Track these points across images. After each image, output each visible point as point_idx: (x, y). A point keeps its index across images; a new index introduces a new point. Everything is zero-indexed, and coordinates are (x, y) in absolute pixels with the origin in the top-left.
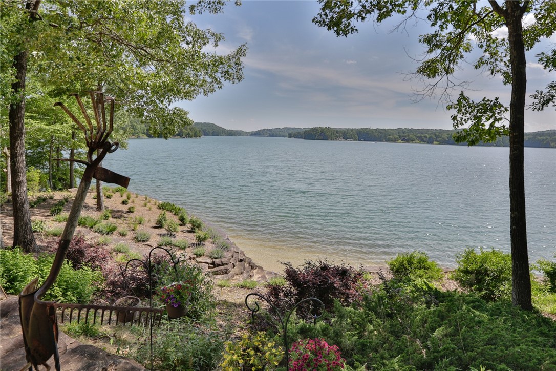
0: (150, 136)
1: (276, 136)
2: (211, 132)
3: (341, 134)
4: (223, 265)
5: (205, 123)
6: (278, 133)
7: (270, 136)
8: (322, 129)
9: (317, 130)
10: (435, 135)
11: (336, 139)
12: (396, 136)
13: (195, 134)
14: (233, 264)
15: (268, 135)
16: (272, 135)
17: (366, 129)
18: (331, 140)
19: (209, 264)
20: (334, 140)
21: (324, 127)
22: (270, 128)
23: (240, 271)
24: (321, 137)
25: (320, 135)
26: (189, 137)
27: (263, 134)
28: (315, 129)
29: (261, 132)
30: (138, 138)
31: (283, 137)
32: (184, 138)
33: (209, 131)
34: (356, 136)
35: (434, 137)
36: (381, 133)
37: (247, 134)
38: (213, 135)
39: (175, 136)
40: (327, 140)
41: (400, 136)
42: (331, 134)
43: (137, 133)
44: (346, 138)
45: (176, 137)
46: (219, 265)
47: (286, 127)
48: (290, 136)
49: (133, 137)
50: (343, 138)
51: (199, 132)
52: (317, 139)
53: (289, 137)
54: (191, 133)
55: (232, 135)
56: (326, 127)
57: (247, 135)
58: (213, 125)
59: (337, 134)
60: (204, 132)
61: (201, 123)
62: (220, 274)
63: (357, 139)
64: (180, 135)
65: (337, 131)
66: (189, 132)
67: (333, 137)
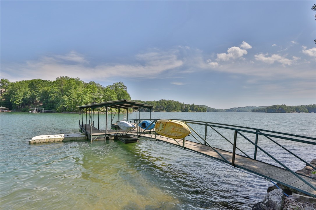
0: (182, 111)
3: (294, 109)
6: (242, 110)
7: (238, 111)
8: (280, 106)
13: (204, 110)
18: (288, 113)
20: (290, 113)
25: (279, 110)
26: (201, 112)
27: (234, 111)
28: (275, 106)
30: (178, 112)
31: (246, 112)
32: (198, 112)
37: (223, 111)
39: (194, 111)
42: (287, 109)
43: (177, 110)
48: (253, 111)
49: (175, 111)
50: (297, 112)
51: (206, 109)
52: (277, 112)
55: (216, 112)
56: (283, 105)
59: (291, 109)
63: (308, 112)
64: (196, 111)
65: (290, 107)
66: (200, 109)
67: (289, 111)
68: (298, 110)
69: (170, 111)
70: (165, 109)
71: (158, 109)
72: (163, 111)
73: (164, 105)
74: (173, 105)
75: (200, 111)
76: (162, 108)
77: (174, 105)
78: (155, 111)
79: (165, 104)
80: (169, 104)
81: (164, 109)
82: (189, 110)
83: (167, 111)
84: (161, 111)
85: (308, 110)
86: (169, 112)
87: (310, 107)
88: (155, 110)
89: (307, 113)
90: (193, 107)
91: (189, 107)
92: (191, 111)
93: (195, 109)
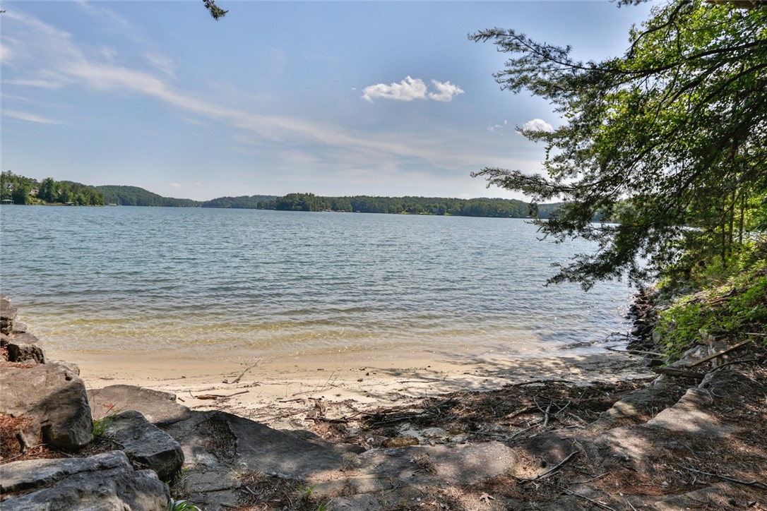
1: (242, 208)
2: (135, 199)
3: (329, 204)
5: (125, 187)
6: (245, 202)
8: (301, 196)
9: (294, 197)
10: (446, 204)
11: (321, 210)
12: (400, 206)
13: (92, 200)
15: (230, 205)
16: (237, 206)
17: (363, 196)
18: (314, 211)
20: (318, 211)
21: (304, 193)
22: (234, 196)
24: (299, 207)
25: (299, 204)
26: (80, 204)
27: (223, 204)
28: (290, 196)
29: (219, 202)
31: (252, 208)
32: (70, 205)
34: (350, 206)
35: (445, 207)
36: (383, 202)
38: (138, 205)
39: (53, 202)
40: (308, 210)
41: (404, 206)
42: (314, 203)
44: (335, 209)
45: (55, 204)
47: (257, 194)
50: (331, 209)
51: (101, 197)
54: (84, 199)
56: (307, 194)
57: (198, 206)
58: (140, 190)
59: (323, 204)
61: (119, 187)
64: (62, 200)
65: (323, 199)
66: (79, 197)
67: (317, 207)
68: (335, 205)
75: (80, 202)
82: (31, 199)
87: (357, 201)
89: (350, 212)
90: (48, 188)
91: (28, 188)
92: (39, 201)
93: (56, 195)
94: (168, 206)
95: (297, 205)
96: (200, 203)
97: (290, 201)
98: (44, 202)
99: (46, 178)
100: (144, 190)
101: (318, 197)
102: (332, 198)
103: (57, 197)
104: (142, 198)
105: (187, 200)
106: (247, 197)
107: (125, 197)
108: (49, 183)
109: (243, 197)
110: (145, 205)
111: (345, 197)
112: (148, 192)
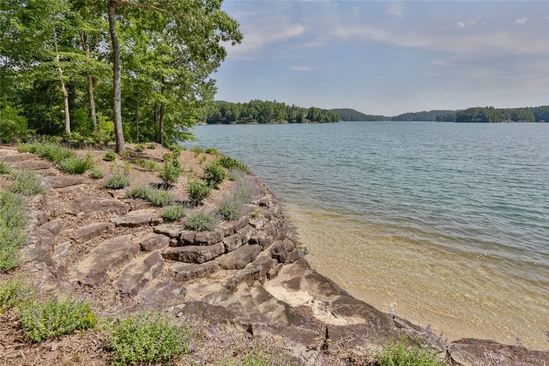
0: (290, 121)
1: (421, 121)
2: (350, 117)
3: (508, 115)
4: (197, 243)
5: (344, 109)
6: (424, 116)
8: (481, 110)
9: (474, 111)
11: (501, 121)
13: (333, 119)
14: (225, 246)
15: (412, 119)
16: (417, 120)
18: (494, 122)
19: (172, 238)
20: (497, 122)
21: (484, 107)
22: (415, 112)
23: (234, 263)
24: (479, 119)
25: (478, 117)
26: (327, 122)
27: (406, 119)
28: (471, 110)
29: (403, 117)
30: (281, 123)
32: (322, 122)
33: (348, 117)
34: (532, 116)
38: (351, 121)
39: (314, 121)
40: (488, 122)
42: (494, 115)
43: (280, 119)
44: (515, 120)
46: (187, 243)
48: (438, 119)
49: (276, 123)
50: (511, 120)
51: (337, 117)
53: (436, 121)
54: (328, 118)
55: (371, 120)
56: (487, 107)
57: (388, 120)
58: (352, 111)
59: (502, 115)
60: (343, 118)
62: (182, 261)
63: (534, 120)
64: (318, 120)
65: (503, 111)
66: (326, 117)
67: (496, 118)
68: (515, 116)
69: (265, 123)
70: (257, 118)
71: (243, 119)
72: (252, 121)
73: (254, 111)
74: (270, 110)
75: (327, 121)
76: (251, 116)
77: (273, 110)
78: (237, 123)
79: (256, 109)
80: (263, 108)
81: (254, 118)
82: (304, 120)
83: (260, 122)
84: (248, 122)
85: (534, 117)
86: (263, 123)
87: (542, 111)
88: (239, 120)
89: (532, 122)
90: (312, 113)
91: (303, 113)
92: (308, 120)
93: (315, 117)
94: (369, 121)
95: (476, 117)
96: (390, 118)
97: (470, 114)
98: (310, 121)
99: (311, 107)
100: (355, 111)
101: (497, 109)
102: (512, 109)
103: (316, 118)
104: (353, 116)
105: (381, 116)
106: (425, 112)
107: (344, 115)
108: (312, 109)
109: (422, 112)
110: (355, 121)
111: (527, 108)
112: (357, 112)
